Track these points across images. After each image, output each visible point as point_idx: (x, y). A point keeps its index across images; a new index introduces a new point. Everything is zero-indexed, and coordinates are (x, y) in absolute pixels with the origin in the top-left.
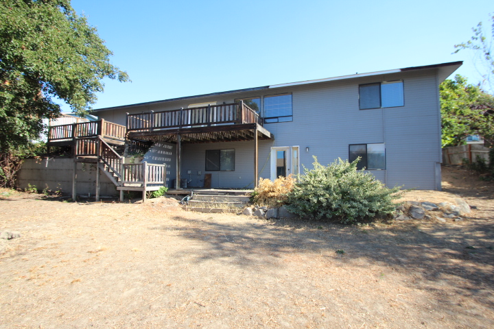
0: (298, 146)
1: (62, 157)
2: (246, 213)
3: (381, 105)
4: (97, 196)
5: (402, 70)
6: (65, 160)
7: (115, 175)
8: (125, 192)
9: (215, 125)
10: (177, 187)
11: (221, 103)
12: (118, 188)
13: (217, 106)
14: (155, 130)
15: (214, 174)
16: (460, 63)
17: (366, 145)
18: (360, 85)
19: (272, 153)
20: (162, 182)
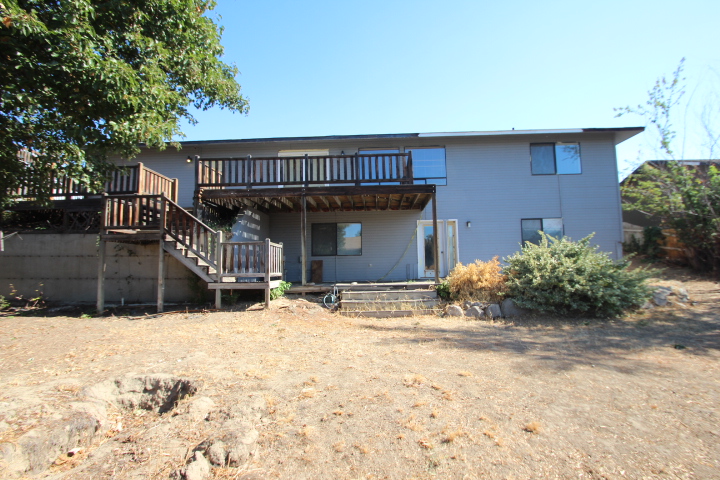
0: (456, 220)
1: (42, 232)
2: (455, 314)
3: (556, 171)
4: (160, 302)
5: (585, 130)
6: (48, 237)
7: (201, 263)
8: (224, 292)
9: (328, 185)
10: (304, 281)
11: (337, 153)
12: (211, 286)
13: (331, 157)
14: (254, 187)
15: (328, 261)
16: (641, 129)
17: (541, 220)
18: (531, 144)
19: (418, 229)
20: (280, 274)
